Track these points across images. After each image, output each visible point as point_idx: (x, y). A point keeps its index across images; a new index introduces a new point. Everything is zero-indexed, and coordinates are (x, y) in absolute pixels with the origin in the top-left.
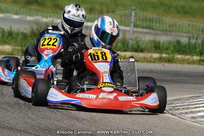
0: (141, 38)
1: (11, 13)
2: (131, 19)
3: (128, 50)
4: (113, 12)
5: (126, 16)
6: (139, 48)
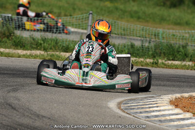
2: (88, 23)
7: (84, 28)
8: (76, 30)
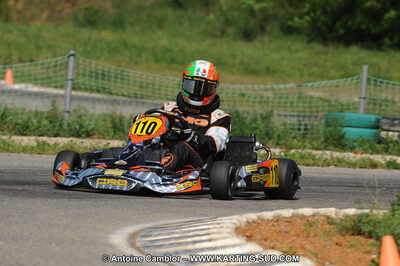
0: (86, 111)
3: (62, 133)
6: (83, 130)
7: (59, 84)
8: (42, 89)
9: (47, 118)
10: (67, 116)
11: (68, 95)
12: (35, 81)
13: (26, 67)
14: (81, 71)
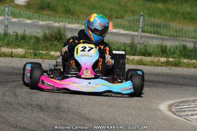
0: (148, 43)
1: (24, 18)
2: (139, 25)
3: (136, 54)
4: (122, 18)
5: (135, 22)
6: (147, 52)
7: (135, 30)
8: (127, 32)
9: (129, 46)
10: (139, 45)
11: (140, 35)
12: (124, 28)
13: (119, 21)
14: (146, 23)
